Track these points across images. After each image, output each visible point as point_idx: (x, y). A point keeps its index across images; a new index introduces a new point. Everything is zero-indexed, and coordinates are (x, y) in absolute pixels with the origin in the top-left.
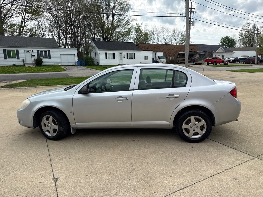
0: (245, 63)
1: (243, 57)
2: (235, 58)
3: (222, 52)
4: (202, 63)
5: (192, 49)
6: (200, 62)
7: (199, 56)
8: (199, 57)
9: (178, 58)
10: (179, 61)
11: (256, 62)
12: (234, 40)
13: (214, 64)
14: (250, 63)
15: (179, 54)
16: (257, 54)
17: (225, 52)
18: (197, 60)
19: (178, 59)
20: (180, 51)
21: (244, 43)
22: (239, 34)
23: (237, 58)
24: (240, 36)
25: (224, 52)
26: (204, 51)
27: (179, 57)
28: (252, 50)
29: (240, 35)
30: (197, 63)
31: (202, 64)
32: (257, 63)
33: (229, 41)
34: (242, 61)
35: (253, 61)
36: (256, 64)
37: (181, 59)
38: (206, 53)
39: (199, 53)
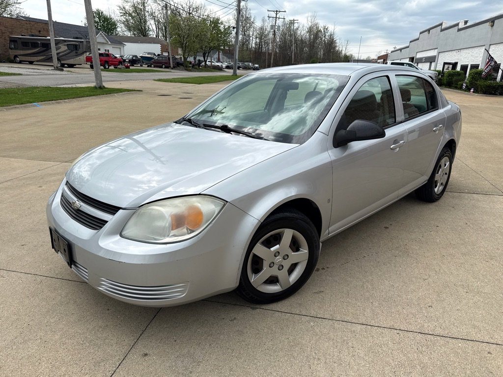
0: (153, 66)
1: (147, 55)
2: (133, 56)
3: (105, 42)
4: (75, 65)
5: (40, 31)
6: (71, 61)
7: (66, 48)
8: (68, 51)
9: (11, 49)
10: (16, 56)
11: (172, 66)
12: (111, 19)
13: (105, 68)
14: (162, 67)
15: (13, 41)
16: (162, 51)
17: (110, 43)
18: (63, 56)
19: (12, 53)
20: (11, 33)
21: (129, 28)
22: (119, 8)
23: (136, 56)
24: (122, 14)
25: (108, 42)
26: (77, 38)
27: (16, 48)
28: (151, 43)
29: (121, 11)
30: (66, 64)
31: (77, 66)
32: (174, 68)
33: (104, 22)
34: (147, 62)
35: (166, 63)
36: (172, 69)
37: (22, 52)
38: (83, 42)
39: (65, 41)
